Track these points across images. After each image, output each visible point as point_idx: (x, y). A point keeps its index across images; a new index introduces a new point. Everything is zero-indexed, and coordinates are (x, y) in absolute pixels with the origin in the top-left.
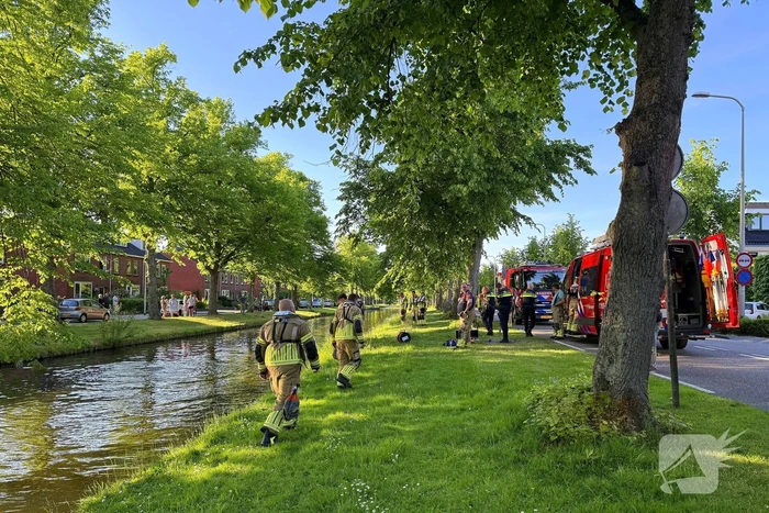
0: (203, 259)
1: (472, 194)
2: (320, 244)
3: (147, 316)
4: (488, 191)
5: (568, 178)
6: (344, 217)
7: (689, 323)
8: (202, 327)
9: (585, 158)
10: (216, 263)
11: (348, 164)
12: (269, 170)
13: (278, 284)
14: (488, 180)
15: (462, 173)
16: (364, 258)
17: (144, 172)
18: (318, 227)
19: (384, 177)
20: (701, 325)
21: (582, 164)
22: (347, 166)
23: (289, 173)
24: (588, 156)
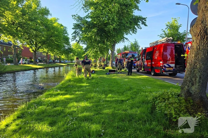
0: (31, 48)
1: (114, 29)
2: (67, 45)
3: (13, 64)
4: (118, 28)
5: (139, 27)
6: (74, 34)
7: (180, 68)
8: (31, 68)
9: (144, 21)
10: (35, 49)
11: (76, 18)
12: (52, 22)
13: (55, 56)
14: (118, 25)
15: (111, 22)
16: (79, 50)
17: (10, 18)
18: (67, 40)
19: (87, 22)
20: (183, 69)
21: (144, 23)
22: (75, 19)
23: (58, 24)
24: (146, 21)
